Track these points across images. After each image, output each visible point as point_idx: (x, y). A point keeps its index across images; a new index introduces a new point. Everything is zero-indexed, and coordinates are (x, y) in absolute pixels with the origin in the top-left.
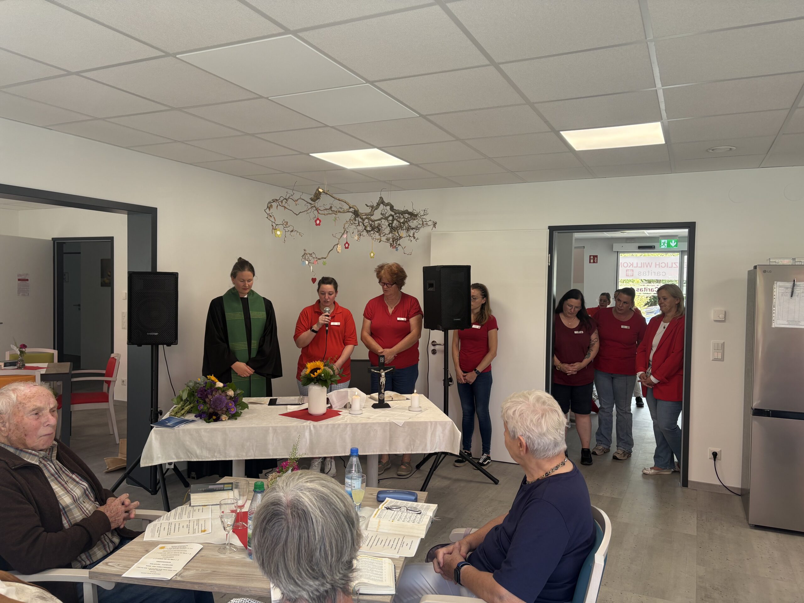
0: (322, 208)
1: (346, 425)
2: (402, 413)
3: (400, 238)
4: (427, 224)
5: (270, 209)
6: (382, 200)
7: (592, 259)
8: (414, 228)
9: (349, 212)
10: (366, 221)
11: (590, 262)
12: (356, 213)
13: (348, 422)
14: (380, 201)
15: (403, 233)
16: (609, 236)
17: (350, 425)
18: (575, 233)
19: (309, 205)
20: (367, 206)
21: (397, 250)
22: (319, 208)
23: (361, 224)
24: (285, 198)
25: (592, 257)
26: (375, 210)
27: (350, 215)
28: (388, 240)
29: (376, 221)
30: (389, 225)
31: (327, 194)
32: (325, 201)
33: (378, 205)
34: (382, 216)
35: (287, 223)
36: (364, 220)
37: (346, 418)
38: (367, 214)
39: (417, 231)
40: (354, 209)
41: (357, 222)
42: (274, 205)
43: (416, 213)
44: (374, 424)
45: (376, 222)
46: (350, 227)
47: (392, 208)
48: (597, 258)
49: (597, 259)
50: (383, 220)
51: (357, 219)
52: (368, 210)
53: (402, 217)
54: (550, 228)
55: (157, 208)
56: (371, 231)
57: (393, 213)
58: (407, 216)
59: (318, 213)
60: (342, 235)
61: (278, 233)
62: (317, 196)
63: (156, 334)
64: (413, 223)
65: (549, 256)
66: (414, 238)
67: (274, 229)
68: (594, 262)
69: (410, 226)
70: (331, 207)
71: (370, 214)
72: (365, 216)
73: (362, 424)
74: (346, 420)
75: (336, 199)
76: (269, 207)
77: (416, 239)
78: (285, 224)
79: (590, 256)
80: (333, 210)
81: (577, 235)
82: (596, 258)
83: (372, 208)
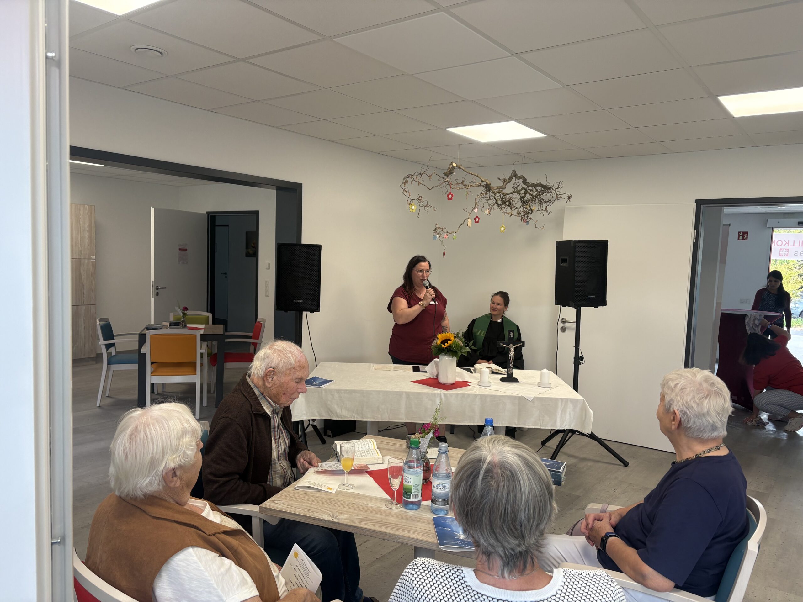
0: (454, 183)
1: (476, 396)
2: (532, 389)
3: (531, 212)
4: (561, 197)
5: (405, 184)
6: (514, 174)
7: (741, 236)
8: (547, 202)
9: (481, 186)
10: (498, 194)
11: (739, 239)
12: (488, 187)
13: (478, 393)
14: (512, 174)
15: (535, 207)
16: (763, 210)
17: (479, 396)
18: (725, 207)
19: (442, 179)
20: (500, 180)
21: (528, 224)
22: (452, 183)
23: (492, 198)
24: (420, 173)
25: (741, 233)
26: (507, 183)
27: (482, 189)
28: (519, 213)
29: (508, 194)
30: (520, 199)
31: (460, 168)
32: (457, 176)
33: (511, 178)
34: (514, 190)
35: (421, 198)
36: (495, 194)
37: (475, 389)
38: (499, 187)
39: (551, 204)
40: (487, 182)
41: (488, 196)
42: (409, 180)
43: (549, 186)
44: (503, 396)
45: (508, 196)
46: (481, 201)
47: (525, 182)
48: (747, 234)
49: (747, 236)
50: (515, 194)
51: (488, 193)
52: (500, 184)
53: (535, 190)
54: (697, 201)
55: (302, 184)
56: (503, 204)
57: (525, 187)
58: (540, 189)
59: (451, 188)
60: (473, 209)
61: (413, 207)
62: (450, 171)
63: (301, 301)
64: (546, 197)
65: (694, 232)
66: (547, 211)
67: (409, 204)
68: (743, 239)
69: (543, 200)
70: (463, 182)
71: (502, 187)
72: (497, 190)
73: (492, 396)
74: (475, 391)
75: (469, 173)
76: (404, 183)
77: (548, 212)
78: (419, 198)
79: (739, 232)
80: (465, 183)
81: (727, 210)
83: (505, 181)
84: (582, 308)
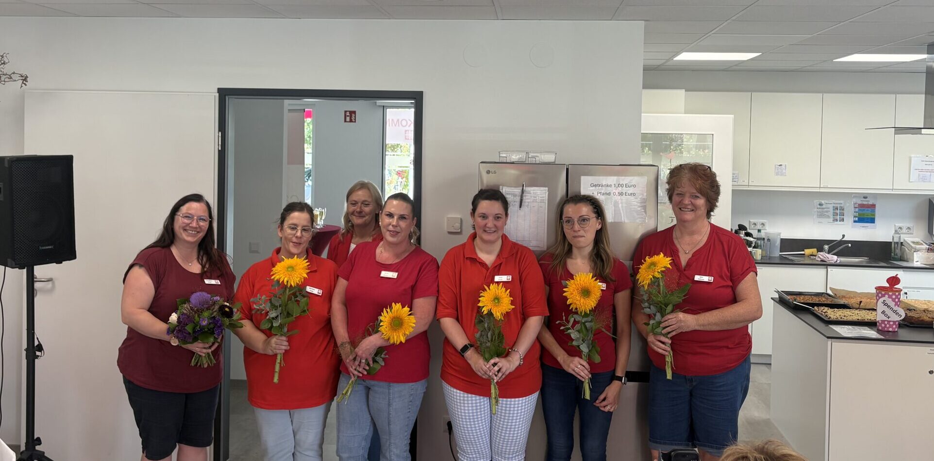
7: (348, 116)
11: (345, 121)
25: (348, 112)
48: (355, 114)
49: (355, 117)
54: (220, 90)
65: (219, 135)
68: (351, 121)
79: (346, 112)
82: (353, 115)
84: (35, 267)
